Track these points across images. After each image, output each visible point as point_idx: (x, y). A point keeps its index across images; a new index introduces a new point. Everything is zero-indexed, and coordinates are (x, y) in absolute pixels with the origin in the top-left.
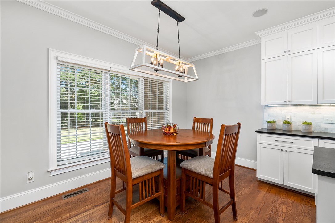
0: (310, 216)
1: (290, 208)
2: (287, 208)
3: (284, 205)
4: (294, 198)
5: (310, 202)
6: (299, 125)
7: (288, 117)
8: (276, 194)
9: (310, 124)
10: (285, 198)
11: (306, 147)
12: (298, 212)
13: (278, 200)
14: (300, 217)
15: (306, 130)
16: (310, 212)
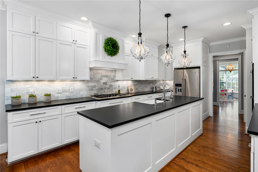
0: (66, 163)
1: (52, 168)
2: (51, 169)
3: (47, 169)
4: (49, 159)
5: (59, 154)
6: (40, 97)
7: (32, 91)
8: (34, 165)
9: (50, 95)
10: (43, 163)
11: (55, 113)
12: (59, 167)
13: (41, 169)
14: (63, 169)
15: (48, 100)
16: (64, 160)
